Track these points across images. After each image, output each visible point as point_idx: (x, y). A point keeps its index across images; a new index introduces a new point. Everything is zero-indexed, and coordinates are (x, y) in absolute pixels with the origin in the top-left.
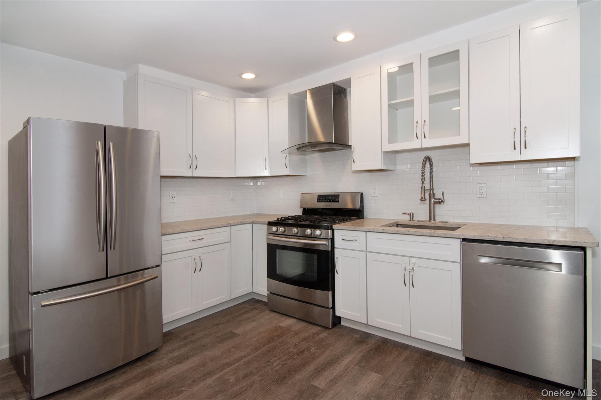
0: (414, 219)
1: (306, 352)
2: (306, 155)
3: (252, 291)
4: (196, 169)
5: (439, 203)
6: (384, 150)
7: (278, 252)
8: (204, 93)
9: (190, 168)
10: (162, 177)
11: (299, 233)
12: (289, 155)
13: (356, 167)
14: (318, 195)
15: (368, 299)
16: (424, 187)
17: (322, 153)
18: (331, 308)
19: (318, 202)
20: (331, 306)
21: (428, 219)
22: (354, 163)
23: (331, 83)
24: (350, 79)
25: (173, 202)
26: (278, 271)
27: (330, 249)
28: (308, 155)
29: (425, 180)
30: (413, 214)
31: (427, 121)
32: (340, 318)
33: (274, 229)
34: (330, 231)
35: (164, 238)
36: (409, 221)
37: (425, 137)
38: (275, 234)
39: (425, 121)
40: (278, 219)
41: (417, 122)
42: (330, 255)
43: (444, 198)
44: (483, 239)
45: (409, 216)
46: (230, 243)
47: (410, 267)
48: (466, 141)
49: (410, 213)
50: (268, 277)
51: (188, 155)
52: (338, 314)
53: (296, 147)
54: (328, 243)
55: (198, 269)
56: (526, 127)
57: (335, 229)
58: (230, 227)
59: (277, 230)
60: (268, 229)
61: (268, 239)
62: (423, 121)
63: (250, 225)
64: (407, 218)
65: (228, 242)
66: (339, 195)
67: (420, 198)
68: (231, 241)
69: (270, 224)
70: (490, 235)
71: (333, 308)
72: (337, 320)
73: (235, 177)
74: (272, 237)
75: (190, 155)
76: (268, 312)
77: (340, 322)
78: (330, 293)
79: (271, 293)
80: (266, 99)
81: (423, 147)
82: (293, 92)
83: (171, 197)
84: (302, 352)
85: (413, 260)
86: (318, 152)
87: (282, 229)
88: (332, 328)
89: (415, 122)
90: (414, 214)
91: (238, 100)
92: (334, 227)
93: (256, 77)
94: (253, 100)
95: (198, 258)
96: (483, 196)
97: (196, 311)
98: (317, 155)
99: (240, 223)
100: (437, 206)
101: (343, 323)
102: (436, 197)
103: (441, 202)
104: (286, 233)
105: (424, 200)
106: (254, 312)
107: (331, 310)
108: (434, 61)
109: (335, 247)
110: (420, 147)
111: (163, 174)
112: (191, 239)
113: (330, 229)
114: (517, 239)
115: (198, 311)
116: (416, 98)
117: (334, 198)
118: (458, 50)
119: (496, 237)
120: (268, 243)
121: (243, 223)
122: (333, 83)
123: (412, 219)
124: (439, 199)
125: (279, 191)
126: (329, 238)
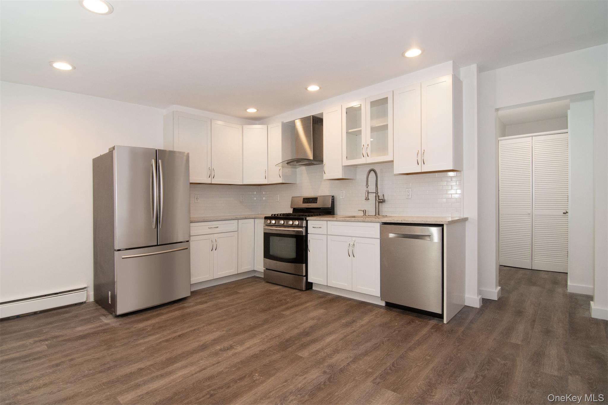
0: (366, 214)
1: (283, 301)
2: (296, 168)
3: (253, 270)
4: (213, 178)
5: (381, 202)
6: (344, 164)
7: (272, 238)
8: (220, 122)
9: (209, 177)
10: (191, 183)
11: (285, 224)
12: (282, 168)
13: (326, 176)
14: (303, 198)
15: (328, 268)
16: (368, 191)
17: (307, 167)
18: (305, 276)
19: (303, 203)
20: (304, 274)
21: (375, 214)
22: (325, 173)
23: (311, 116)
24: (323, 113)
25: (197, 202)
26: (272, 253)
27: (304, 234)
28: (298, 168)
29: (368, 186)
30: (365, 210)
31: (370, 145)
32: (311, 284)
33: (269, 221)
34: (304, 222)
35: (192, 224)
37: (368, 156)
38: (270, 225)
39: (368, 145)
40: (272, 215)
41: (363, 145)
42: (304, 239)
43: (385, 198)
44: (391, 222)
45: (363, 212)
46: (237, 232)
47: (352, 244)
48: (391, 159)
49: (364, 210)
50: (264, 257)
51: (208, 168)
52: (310, 280)
53: (286, 162)
54: (303, 230)
55: (214, 248)
56: (424, 150)
57: (308, 220)
58: (237, 220)
59: (270, 223)
60: (265, 222)
61: (264, 229)
62: (367, 145)
63: (253, 220)
64: (362, 214)
65: (236, 231)
66: (317, 198)
67: (365, 198)
68: (238, 231)
69: (266, 218)
70: (395, 219)
71: (306, 276)
72: (310, 285)
73: (242, 184)
74: (267, 227)
75: (209, 168)
76: (263, 283)
77: (312, 288)
78: (304, 265)
79: (266, 269)
80: (266, 126)
81: (367, 163)
82: (285, 121)
83: (196, 198)
84: (281, 301)
85: (354, 239)
86: (304, 166)
87: (273, 222)
88: (305, 290)
89: (362, 145)
91: (244, 126)
92: (308, 218)
93: (257, 111)
94: (257, 127)
95: (215, 240)
96: (409, 197)
97: (213, 279)
98: (304, 168)
99: (245, 218)
100: (380, 204)
101: (314, 288)
102: (380, 198)
104: (277, 224)
105: (368, 200)
106: (254, 283)
107: (305, 278)
108: (373, 104)
109: (308, 233)
111: (191, 181)
112: (210, 227)
113: (305, 220)
114: (408, 221)
115: (214, 278)
116: (363, 128)
117: (314, 200)
118: (387, 98)
119: (398, 220)
120: (265, 232)
121: (247, 218)
122: (312, 116)
124: (381, 200)
125: (277, 196)
126: (304, 226)
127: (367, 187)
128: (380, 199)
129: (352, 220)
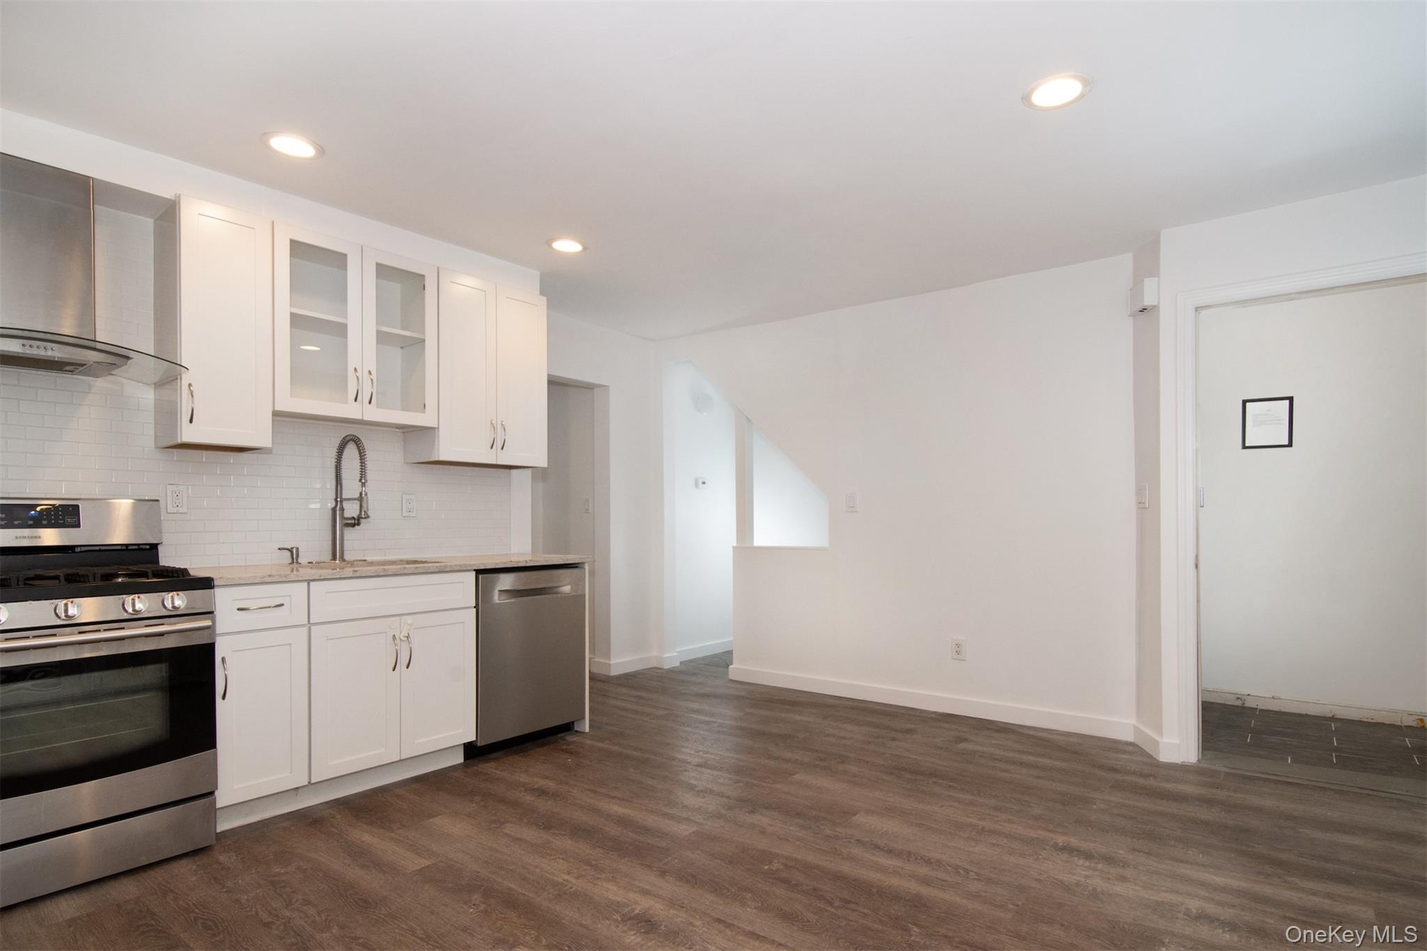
0: (302, 560)
5: (353, 526)
6: (278, 407)
15: (312, 728)
29: (366, 481)
30: (297, 549)
31: (374, 372)
36: (291, 564)
37: (370, 402)
41: (355, 370)
49: (292, 548)
52: (221, 802)
62: (367, 371)
81: (364, 418)
85: (409, 619)
89: (351, 369)
90: (300, 550)
96: (412, 514)
100: (348, 530)
103: (355, 522)
109: (217, 632)
110: (361, 418)
116: (352, 323)
117: (55, 514)
118: (423, 277)
123: (295, 561)
127: (363, 485)
128: (345, 516)
129: (406, 571)
